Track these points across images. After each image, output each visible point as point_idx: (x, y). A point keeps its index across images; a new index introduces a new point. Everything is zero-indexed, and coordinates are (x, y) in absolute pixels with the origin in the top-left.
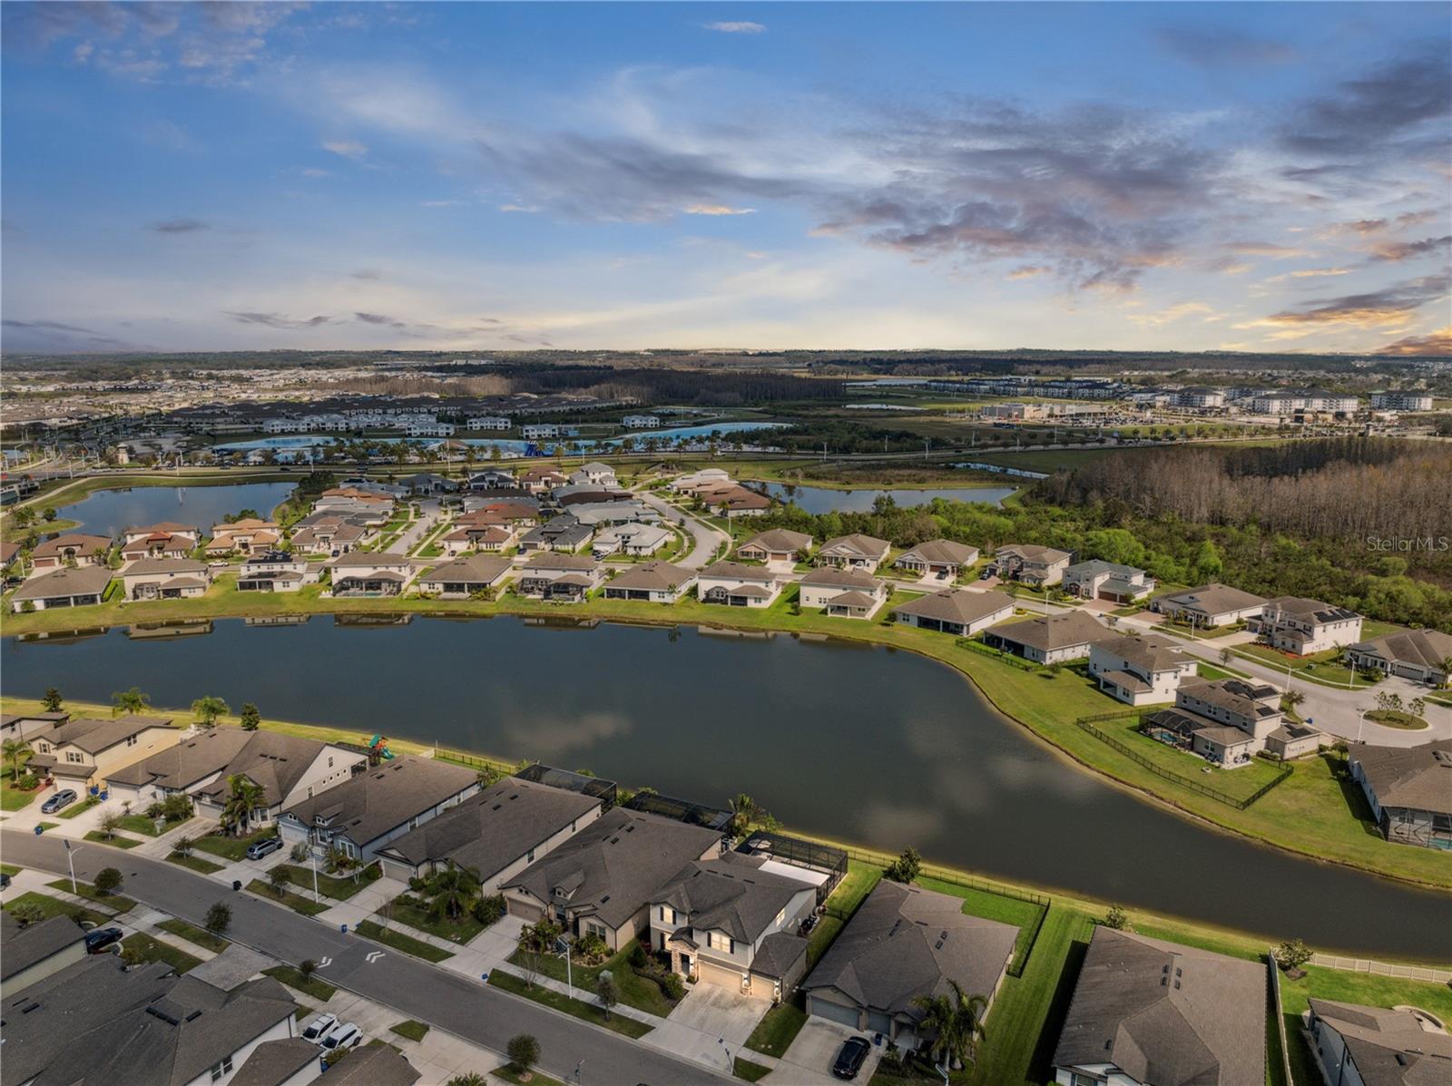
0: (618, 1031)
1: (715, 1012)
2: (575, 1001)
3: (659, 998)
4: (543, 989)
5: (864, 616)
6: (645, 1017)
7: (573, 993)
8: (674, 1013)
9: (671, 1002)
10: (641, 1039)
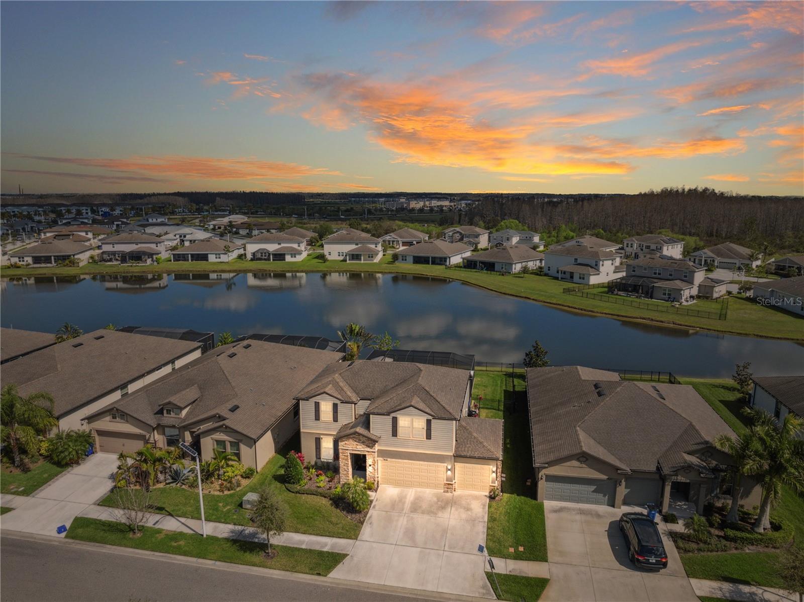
0: (293, 569)
1: (421, 520)
2: (212, 539)
3: (337, 514)
4: (159, 531)
5: (373, 261)
6: (327, 544)
7: (208, 529)
8: (366, 531)
9: (357, 516)
10: (331, 575)
